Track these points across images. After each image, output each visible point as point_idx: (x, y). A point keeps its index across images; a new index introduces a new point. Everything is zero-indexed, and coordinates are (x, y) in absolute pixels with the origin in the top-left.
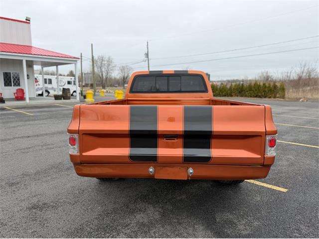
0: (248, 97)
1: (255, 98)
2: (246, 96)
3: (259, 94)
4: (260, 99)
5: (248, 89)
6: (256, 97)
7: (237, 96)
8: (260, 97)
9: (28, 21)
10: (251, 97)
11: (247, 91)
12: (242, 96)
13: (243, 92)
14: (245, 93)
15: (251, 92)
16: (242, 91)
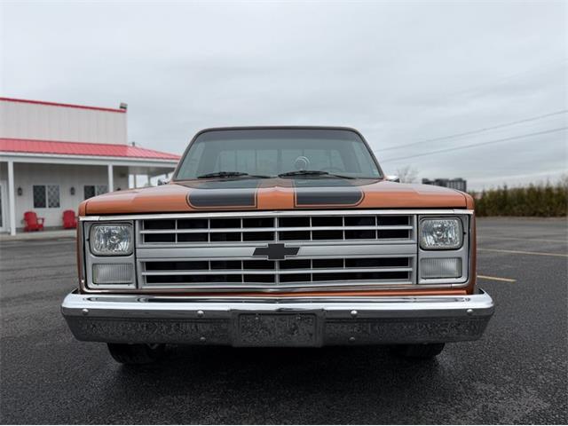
0: (518, 216)
1: (532, 218)
2: (514, 215)
3: (541, 210)
4: (542, 218)
5: (516, 202)
6: (534, 215)
7: (497, 215)
8: (542, 215)
9: (123, 108)
10: (523, 215)
11: (515, 205)
12: (506, 215)
13: (507, 207)
14: (511, 208)
15: (524, 206)
16: (505, 205)
